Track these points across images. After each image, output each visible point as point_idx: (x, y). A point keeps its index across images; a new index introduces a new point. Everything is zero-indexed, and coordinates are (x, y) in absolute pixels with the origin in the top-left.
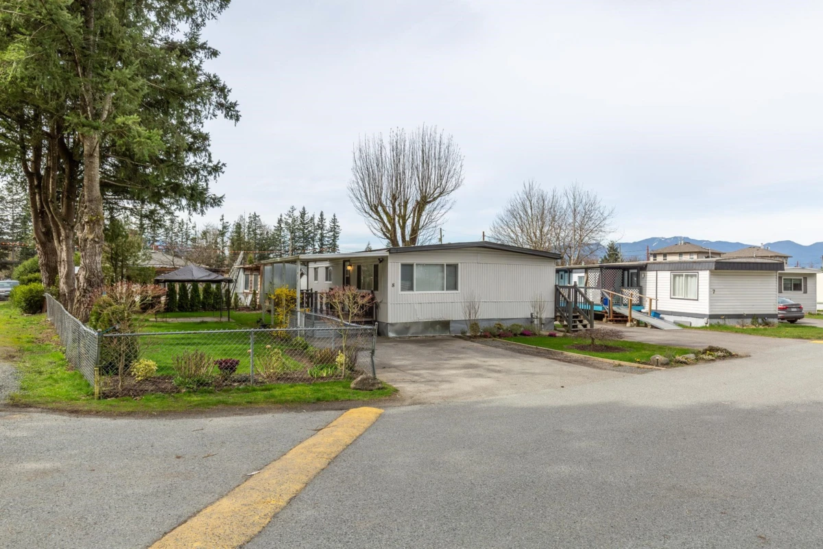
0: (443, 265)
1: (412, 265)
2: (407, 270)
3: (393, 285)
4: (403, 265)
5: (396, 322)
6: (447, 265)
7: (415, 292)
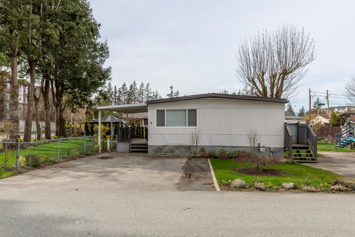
0: (186, 110)
1: (164, 111)
2: (161, 114)
3: (151, 123)
4: (158, 111)
5: (153, 145)
6: (188, 110)
7: (166, 127)
